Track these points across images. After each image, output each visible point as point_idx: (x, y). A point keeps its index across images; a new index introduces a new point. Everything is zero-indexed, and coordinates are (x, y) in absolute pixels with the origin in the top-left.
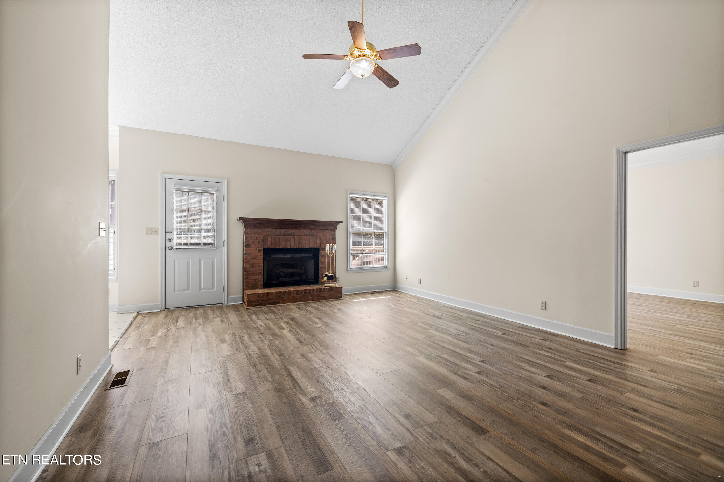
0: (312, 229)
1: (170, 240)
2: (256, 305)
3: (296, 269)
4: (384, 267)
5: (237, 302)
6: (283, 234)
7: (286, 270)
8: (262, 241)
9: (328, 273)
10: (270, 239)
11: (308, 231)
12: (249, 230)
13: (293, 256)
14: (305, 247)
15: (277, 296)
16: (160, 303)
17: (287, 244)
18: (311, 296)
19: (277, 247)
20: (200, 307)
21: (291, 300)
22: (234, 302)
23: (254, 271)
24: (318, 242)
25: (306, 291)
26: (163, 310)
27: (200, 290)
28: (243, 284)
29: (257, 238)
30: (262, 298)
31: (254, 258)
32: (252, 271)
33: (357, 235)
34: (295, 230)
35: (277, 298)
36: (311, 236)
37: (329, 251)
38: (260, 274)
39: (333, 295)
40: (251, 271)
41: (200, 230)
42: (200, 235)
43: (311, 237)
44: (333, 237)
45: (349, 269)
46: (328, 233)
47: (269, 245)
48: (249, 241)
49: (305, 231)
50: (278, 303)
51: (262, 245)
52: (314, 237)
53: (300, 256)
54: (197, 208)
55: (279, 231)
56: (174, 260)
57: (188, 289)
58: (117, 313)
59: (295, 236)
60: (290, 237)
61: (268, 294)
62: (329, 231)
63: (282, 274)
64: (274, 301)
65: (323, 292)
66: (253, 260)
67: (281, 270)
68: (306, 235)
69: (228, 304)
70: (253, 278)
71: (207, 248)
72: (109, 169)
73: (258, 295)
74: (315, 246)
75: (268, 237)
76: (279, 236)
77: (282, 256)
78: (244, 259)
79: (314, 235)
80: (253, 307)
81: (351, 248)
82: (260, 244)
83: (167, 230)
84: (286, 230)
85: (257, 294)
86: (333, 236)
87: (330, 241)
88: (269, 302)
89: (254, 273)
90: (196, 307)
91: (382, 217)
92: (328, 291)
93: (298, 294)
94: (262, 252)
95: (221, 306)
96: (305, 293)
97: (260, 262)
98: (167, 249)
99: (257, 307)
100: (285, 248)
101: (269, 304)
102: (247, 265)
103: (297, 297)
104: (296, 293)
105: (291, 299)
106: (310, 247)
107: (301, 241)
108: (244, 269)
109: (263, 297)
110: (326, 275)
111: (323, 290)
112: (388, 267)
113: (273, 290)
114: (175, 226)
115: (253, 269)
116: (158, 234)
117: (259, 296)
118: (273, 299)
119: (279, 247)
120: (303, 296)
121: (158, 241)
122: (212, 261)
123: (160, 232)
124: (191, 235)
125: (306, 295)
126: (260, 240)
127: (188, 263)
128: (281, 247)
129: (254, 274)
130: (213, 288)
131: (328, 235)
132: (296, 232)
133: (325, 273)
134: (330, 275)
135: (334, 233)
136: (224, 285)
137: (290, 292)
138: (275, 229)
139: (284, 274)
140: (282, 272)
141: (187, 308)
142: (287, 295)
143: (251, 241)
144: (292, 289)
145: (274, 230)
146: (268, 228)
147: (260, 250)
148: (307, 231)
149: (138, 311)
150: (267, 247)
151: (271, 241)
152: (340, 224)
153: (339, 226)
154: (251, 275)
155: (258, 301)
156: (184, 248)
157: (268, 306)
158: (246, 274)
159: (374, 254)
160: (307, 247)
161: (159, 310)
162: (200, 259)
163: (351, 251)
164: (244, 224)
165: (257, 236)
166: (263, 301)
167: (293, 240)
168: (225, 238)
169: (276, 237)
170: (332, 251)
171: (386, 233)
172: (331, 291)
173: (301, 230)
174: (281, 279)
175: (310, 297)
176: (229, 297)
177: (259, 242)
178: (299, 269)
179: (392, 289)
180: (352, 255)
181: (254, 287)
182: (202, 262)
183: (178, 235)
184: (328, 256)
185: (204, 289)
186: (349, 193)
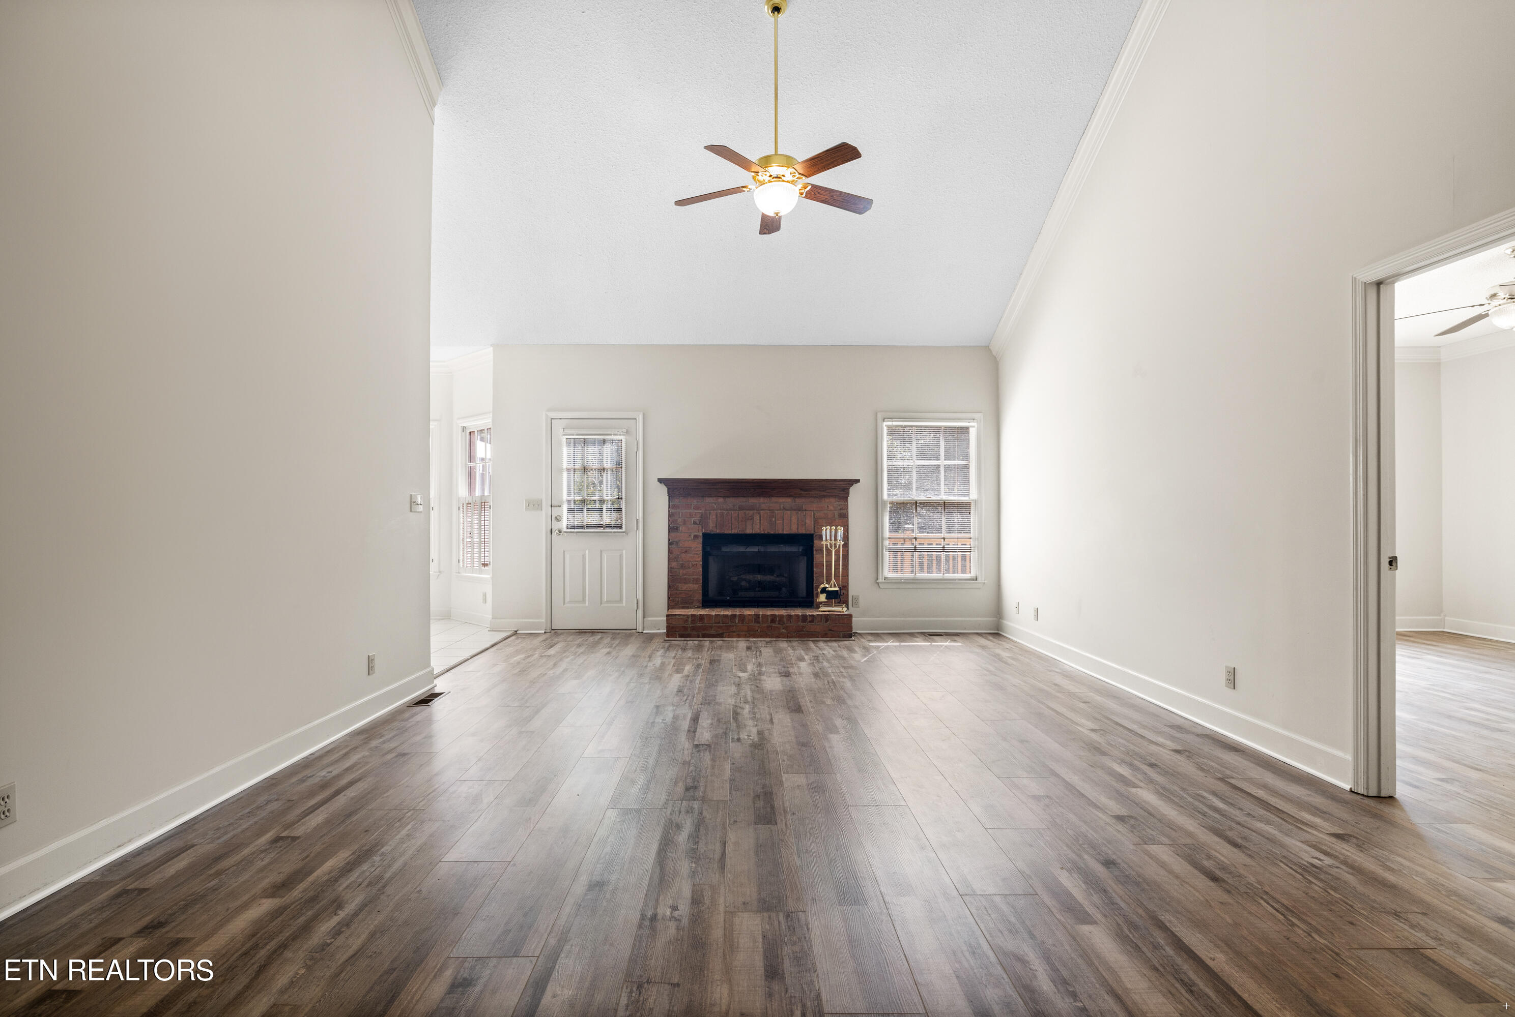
0: (795, 497)
1: (558, 519)
2: (681, 636)
3: (773, 575)
4: (972, 579)
5: (659, 629)
6: (739, 508)
7: (751, 576)
8: (700, 521)
9: (827, 586)
10: (714, 517)
11: (789, 500)
12: (676, 501)
13: (762, 549)
14: (780, 532)
15: (719, 623)
16: (544, 620)
17: (746, 525)
18: (785, 628)
19: (727, 531)
20: (602, 632)
21: (744, 633)
22: (655, 628)
23: (686, 575)
24: (809, 522)
25: (773, 618)
26: (549, 631)
27: (601, 603)
28: (669, 598)
29: (691, 515)
30: (692, 623)
31: (686, 552)
32: (683, 575)
33: (900, 507)
34: (762, 500)
35: (719, 627)
36: (795, 510)
37: (831, 540)
38: (696, 580)
39: (831, 630)
40: (681, 575)
41: (602, 501)
42: (601, 510)
43: (794, 512)
44: (842, 511)
45: (881, 580)
46: (831, 504)
47: (712, 527)
48: (677, 520)
49: (781, 500)
50: (721, 636)
51: (700, 528)
52: (800, 512)
53: (777, 550)
54: (597, 466)
55: (732, 502)
56: (564, 552)
57: (584, 600)
58: (489, 629)
59: (761, 510)
60: (751, 512)
61: (701, 617)
62: (832, 500)
63: (743, 583)
64: (713, 632)
65: (810, 622)
66: (683, 555)
67: (743, 577)
68: (784, 509)
69: (644, 632)
70: (684, 588)
71: (611, 533)
72: (431, 418)
73: (685, 618)
74: (802, 531)
75: (710, 513)
76: (730, 512)
77: (741, 549)
78: (670, 552)
79: (799, 509)
80: (676, 639)
81: (888, 536)
82: (696, 526)
83: (554, 503)
84: (744, 499)
85: (684, 615)
86: (841, 509)
87: (835, 520)
88: (704, 632)
89: (685, 579)
90: (595, 632)
91: (967, 467)
92: (821, 621)
93: (758, 622)
94: (700, 540)
95: (633, 633)
96: (773, 621)
97: (697, 560)
98: (554, 534)
99: (683, 639)
100: (743, 533)
101: (704, 636)
102: (674, 564)
103: (757, 628)
104: (755, 619)
105: (746, 631)
106: (792, 532)
107: (774, 519)
108: (670, 569)
109: (693, 621)
110: (824, 590)
111: (809, 619)
112: (979, 578)
113: (714, 612)
114: (565, 497)
115: (684, 572)
116: (542, 510)
117: (687, 621)
118: (711, 627)
119: (730, 532)
120: (768, 627)
121: (542, 518)
122: (620, 555)
123: (544, 504)
124: (588, 510)
125: (773, 625)
126: (696, 518)
127: (584, 557)
128: (735, 531)
129: (686, 581)
130: (621, 601)
131: (831, 508)
132: (764, 503)
133: (822, 586)
134: (830, 589)
135: (843, 503)
136: (638, 597)
137: (742, 618)
138: (724, 497)
139: (748, 585)
140: (745, 580)
141: (581, 632)
142: (737, 621)
143: (680, 520)
144: (749, 612)
145: (721, 500)
146: (710, 496)
147: (696, 537)
148: (786, 501)
149: (516, 630)
150: (708, 532)
151: (715, 519)
152: (855, 486)
153: (853, 490)
154: (680, 583)
155: (685, 628)
156: (577, 533)
157: (701, 639)
158: (673, 580)
159: (944, 549)
160: (785, 532)
161: (543, 632)
162: (601, 551)
163: (886, 543)
164: (669, 489)
165: (691, 511)
166: (693, 629)
167: (757, 518)
168: (640, 515)
169: (725, 512)
170: (836, 540)
171: (976, 501)
172: (826, 622)
173: (774, 499)
174: (741, 594)
175: (783, 630)
176: (645, 619)
177: (695, 523)
178: (778, 576)
179: (990, 629)
180: (890, 550)
181: (686, 604)
182: (605, 556)
183: (570, 510)
184: (829, 552)
185: (607, 602)
186: (880, 416)
